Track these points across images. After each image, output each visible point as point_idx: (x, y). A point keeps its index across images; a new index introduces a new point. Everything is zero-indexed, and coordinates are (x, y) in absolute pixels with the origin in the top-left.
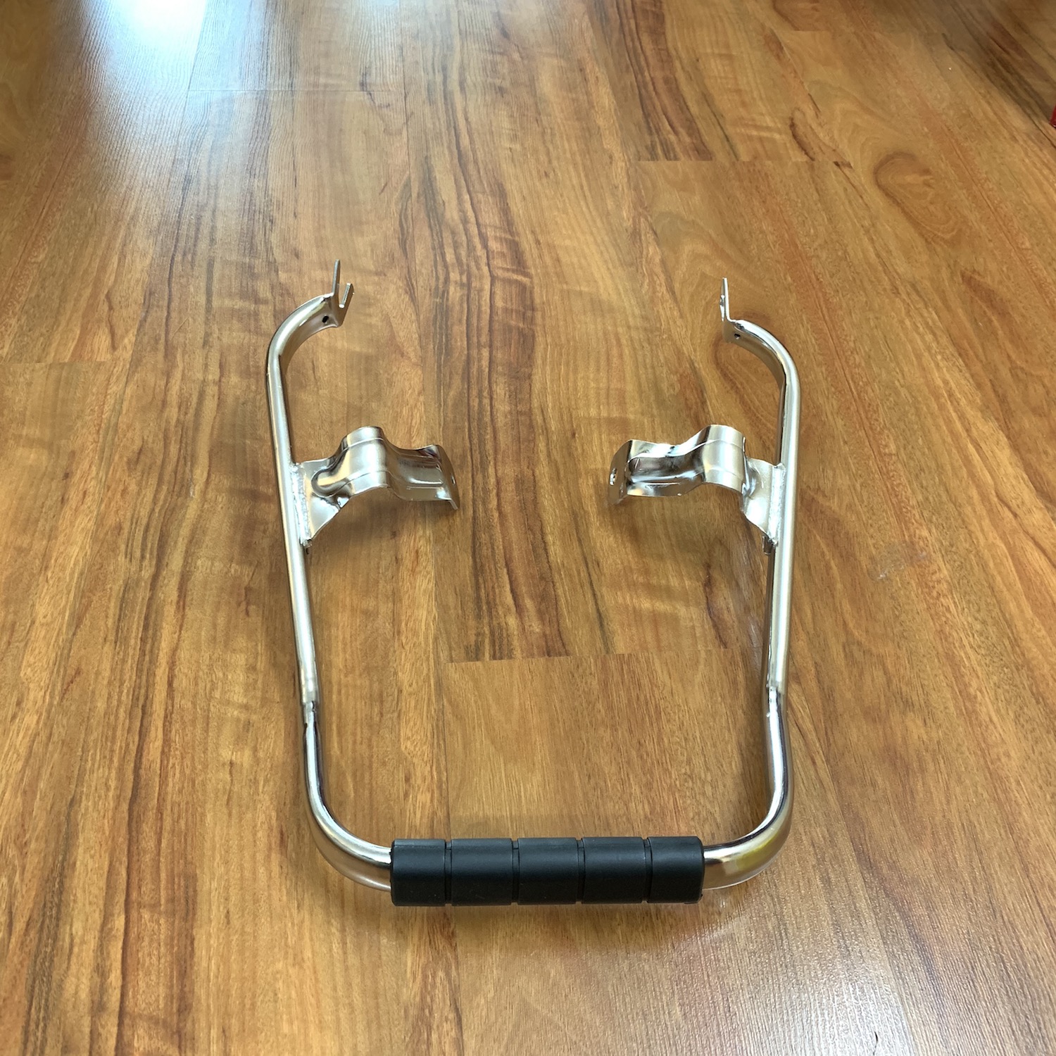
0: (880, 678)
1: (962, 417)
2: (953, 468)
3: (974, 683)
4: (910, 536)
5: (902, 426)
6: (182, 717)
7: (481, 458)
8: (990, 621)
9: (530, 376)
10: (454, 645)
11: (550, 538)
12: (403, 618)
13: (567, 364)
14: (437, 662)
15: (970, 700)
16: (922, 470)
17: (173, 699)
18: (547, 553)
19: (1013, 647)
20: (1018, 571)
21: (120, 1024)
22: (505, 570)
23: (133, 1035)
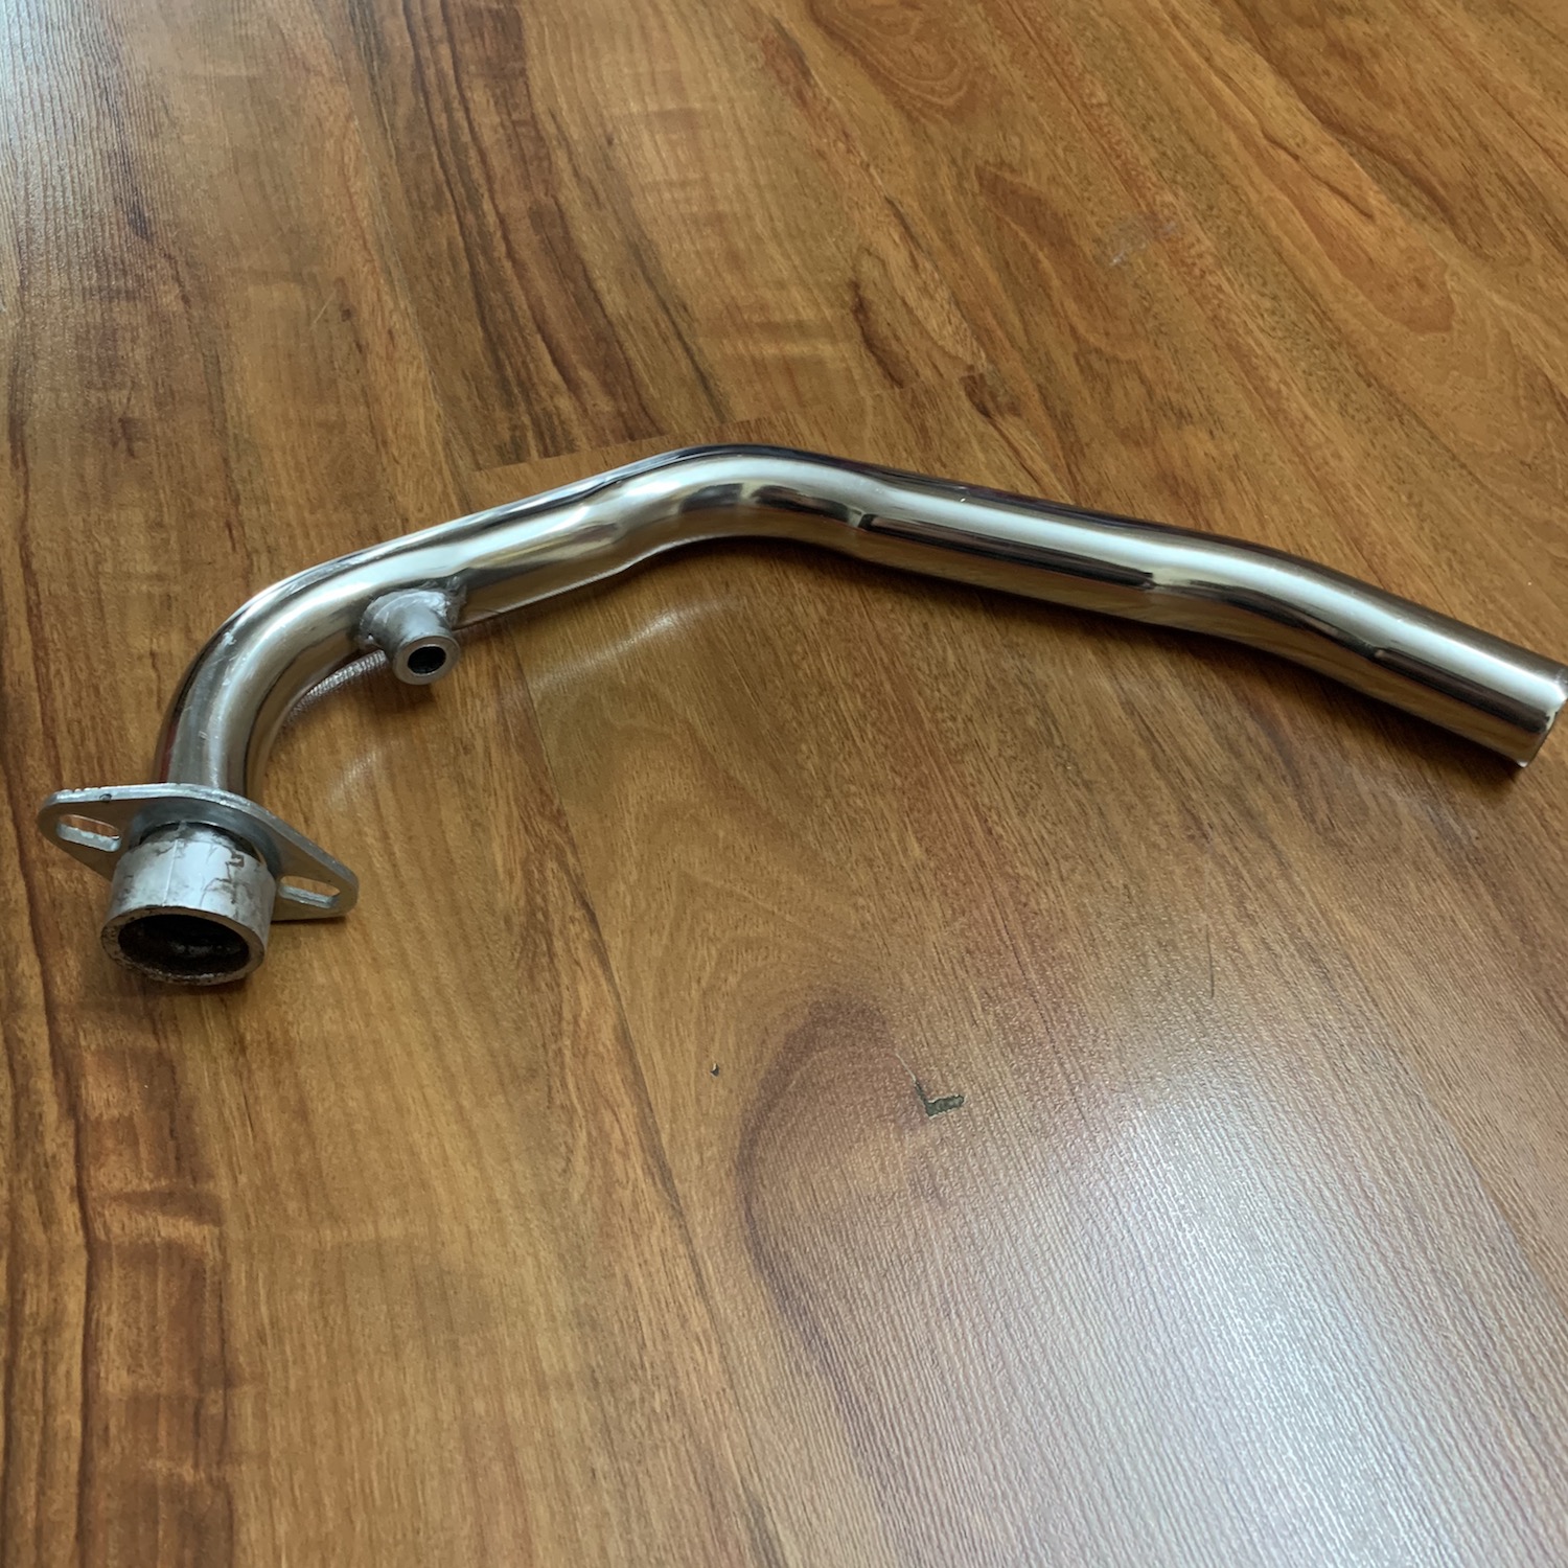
0: (1136, 390)
1: (1197, 44)
2: (1195, 110)
3: (1275, 375)
4: (1148, 205)
5: (1110, 66)
6: (57, 607)
7: (468, 191)
8: (1281, 294)
9: (523, 72)
10: (477, 447)
11: (601, 285)
12: (388, 423)
13: (581, 48)
14: (456, 474)
15: (1271, 396)
16: (1150, 118)
17: (35, 585)
18: (601, 305)
19: (1321, 322)
20: (1311, 226)
21: (51, 1020)
22: (539, 337)
23: (76, 1031)
